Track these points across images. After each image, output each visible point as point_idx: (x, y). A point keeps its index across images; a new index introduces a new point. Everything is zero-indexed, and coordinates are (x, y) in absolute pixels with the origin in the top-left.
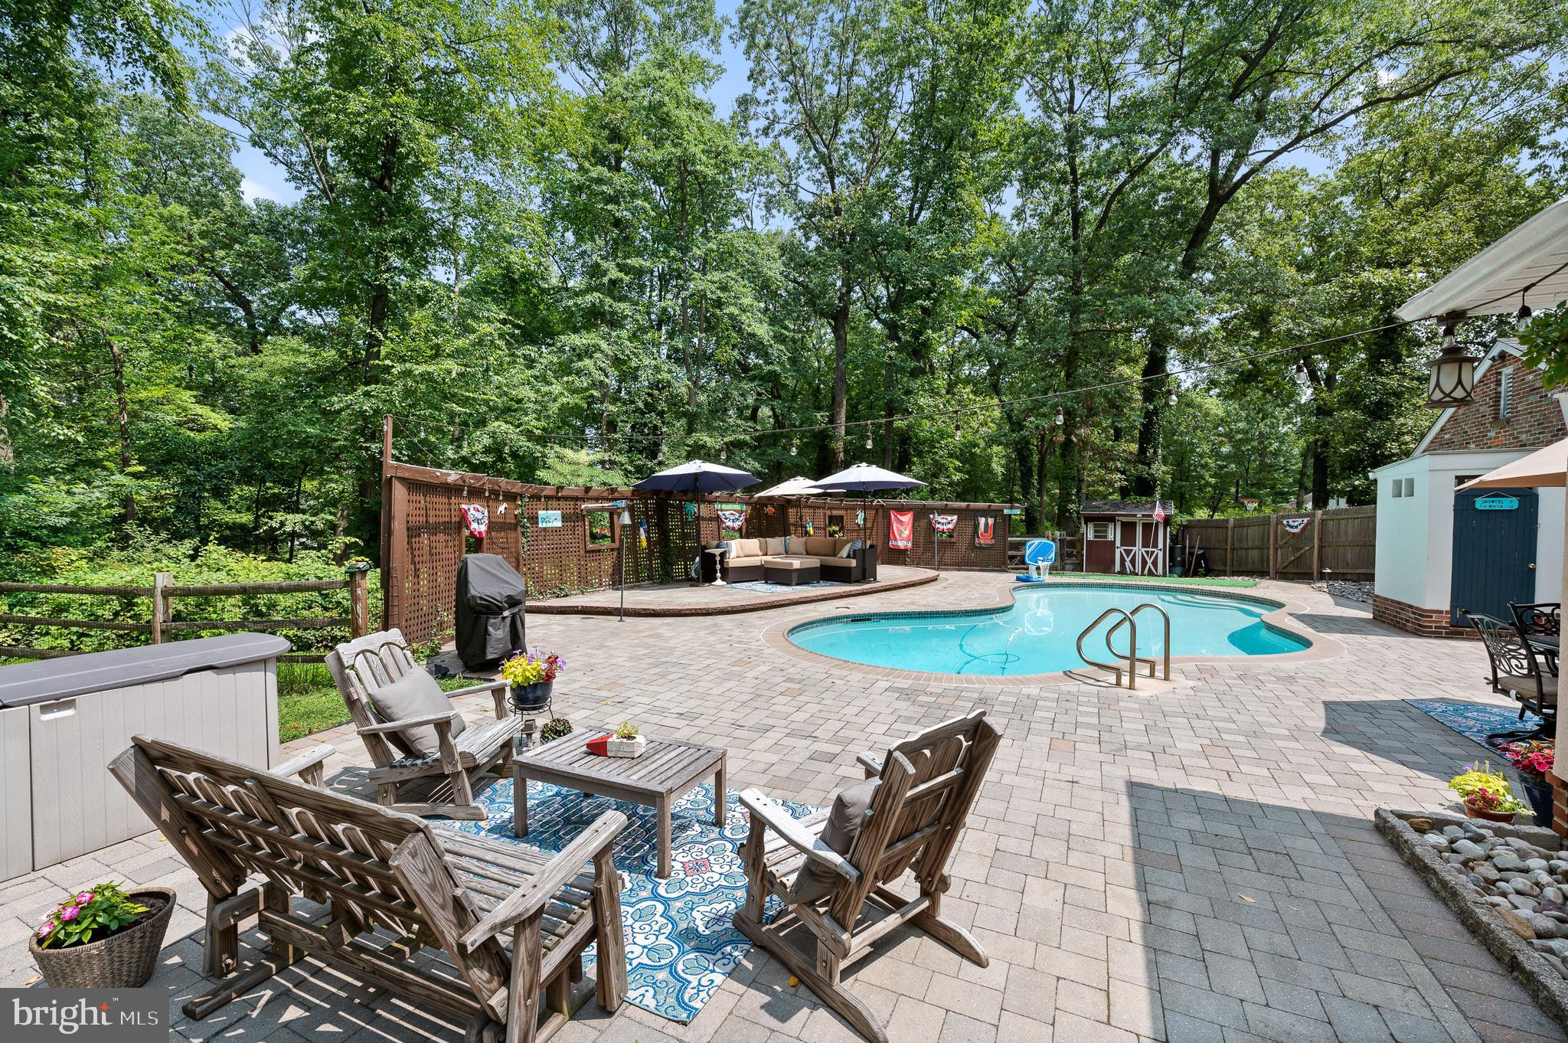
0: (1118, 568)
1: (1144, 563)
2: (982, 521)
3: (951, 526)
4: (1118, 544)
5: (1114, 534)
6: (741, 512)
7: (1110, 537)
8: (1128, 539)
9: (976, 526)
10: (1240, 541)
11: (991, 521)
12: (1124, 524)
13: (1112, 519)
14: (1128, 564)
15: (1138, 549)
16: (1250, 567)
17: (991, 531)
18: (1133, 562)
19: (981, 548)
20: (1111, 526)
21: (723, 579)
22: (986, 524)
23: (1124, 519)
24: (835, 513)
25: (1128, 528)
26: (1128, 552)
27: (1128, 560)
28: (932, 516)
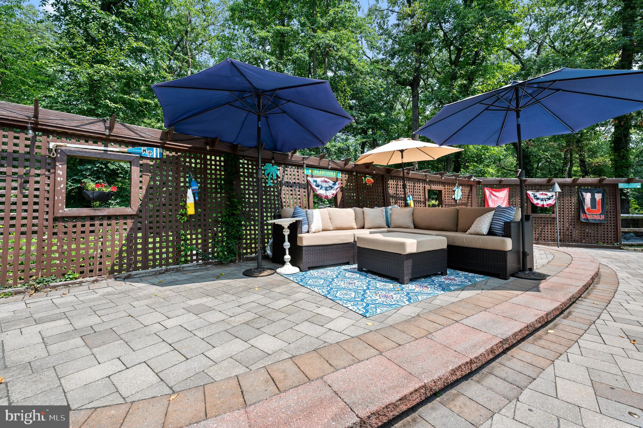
2: (588, 196)
3: (551, 202)
6: (335, 181)
9: (581, 202)
11: (598, 196)
17: (599, 207)
19: (588, 224)
21: (294, 263)
22: (593, 199)
24: (435, 187)
28: (530, 193)
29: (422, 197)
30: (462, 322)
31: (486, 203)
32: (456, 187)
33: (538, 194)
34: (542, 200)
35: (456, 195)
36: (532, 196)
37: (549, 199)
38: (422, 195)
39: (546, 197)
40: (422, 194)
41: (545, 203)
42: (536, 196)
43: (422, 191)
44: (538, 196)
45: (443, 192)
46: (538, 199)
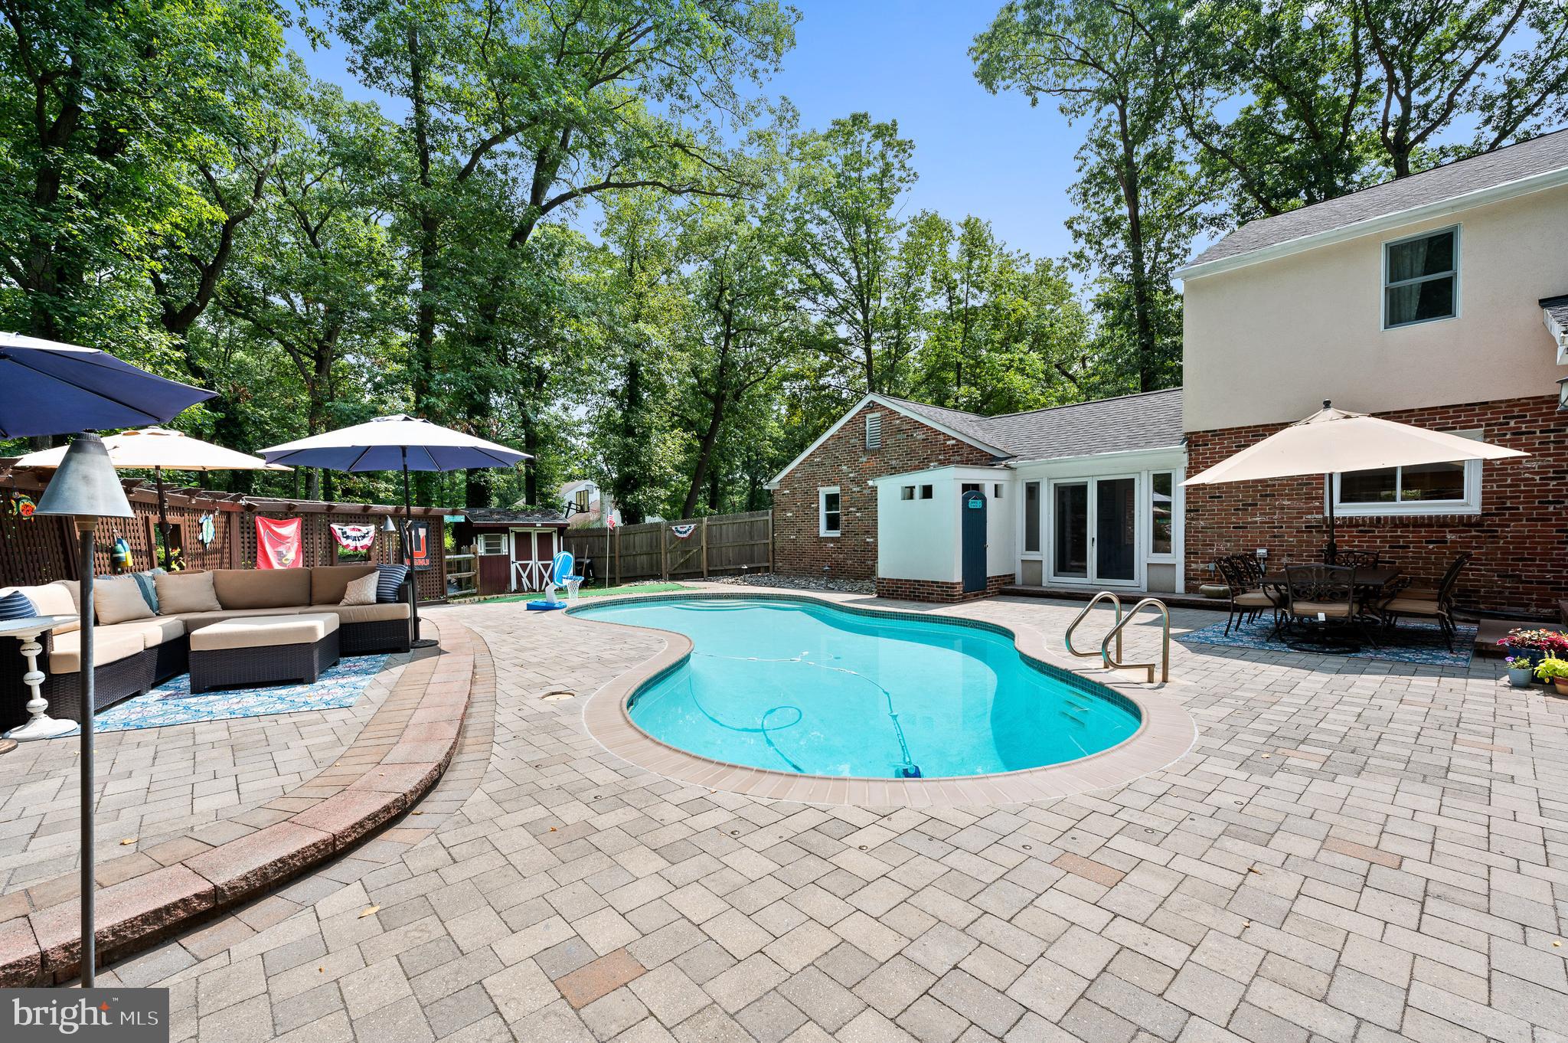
0: (514, 586)
1: (541, 577)
3: (367, 542)
4: (513, 558)
5: (508, 547)
7: (504, 551)
8: (523, 553)
9: (402, 540)
10: (627, 548)
11: (422, 532)
12: (518, 535)
13: (504, 530)
14: (525, 580)
15: (535, 563)
16: (639, 572)
17: (423, 548)
18: (530, 577)
20: (504, 538)
22: (417, 537)
23: (519, 530)
24: (170, 517)
25: (523, 540)
26: (524, 567)
27: (524, 576)
28: (335, 526)
29: (143, 541)
30: (386, 760)
31: (259, 547)
32: (203, 516)
33: (348, 529)
34: (354, 539)
35: (204, 533)
36: (339, 533)
37: (364, 537)
38: (142, 538)
39: (359, 534)
40: (142, 535)
41: (359, 544)
42: (345, 533)
43: (141, 529)
44: (349, 533)
45: (182, 528)
46: (348, 537)
